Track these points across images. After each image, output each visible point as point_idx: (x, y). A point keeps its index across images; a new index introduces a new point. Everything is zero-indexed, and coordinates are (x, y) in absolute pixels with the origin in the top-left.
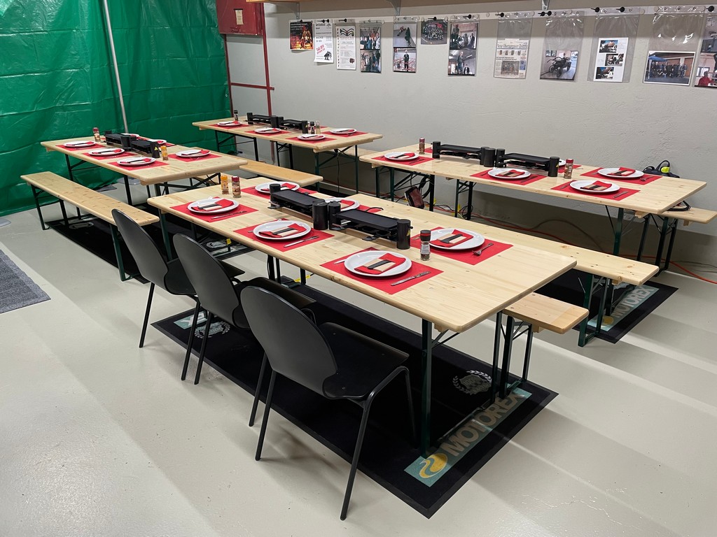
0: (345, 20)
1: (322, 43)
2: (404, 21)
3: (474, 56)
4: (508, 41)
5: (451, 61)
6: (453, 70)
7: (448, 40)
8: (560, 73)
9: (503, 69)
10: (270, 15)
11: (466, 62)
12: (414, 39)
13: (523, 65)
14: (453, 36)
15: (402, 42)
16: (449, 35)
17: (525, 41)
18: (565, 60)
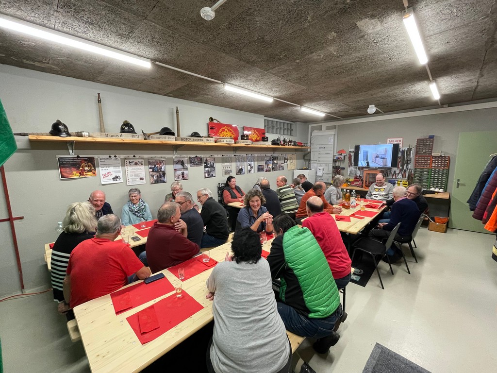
1: (108, 171)
2: (180, 157)
3: (214, 170)
4: (226, 164)
5: (205, 173)
6: (207, 176)
7: (203, 165)
8: (241, 172)
9: (225, 173)
11: (212, 172)
14: (205, 163)
16: (203, 162)
17: (230, 164)
18: (242, 168)
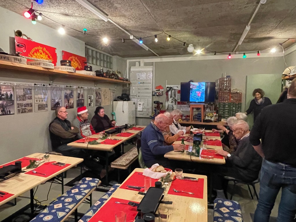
3: (13, 104)
11: (8, 107)
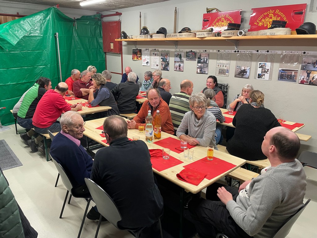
0: (155, 49)
1: (145, 58)
2: (179, 51)
3: (207, 66)
4: (221, 61)
8: (243, 75)
9: (219, 72)
10: (125, 46)
12: (183, 58)
13: (228, 71)
14: (199, 58)
15: (178, 59)
16: (197, 57)
17: (228, 62)
18: (244, 70)
